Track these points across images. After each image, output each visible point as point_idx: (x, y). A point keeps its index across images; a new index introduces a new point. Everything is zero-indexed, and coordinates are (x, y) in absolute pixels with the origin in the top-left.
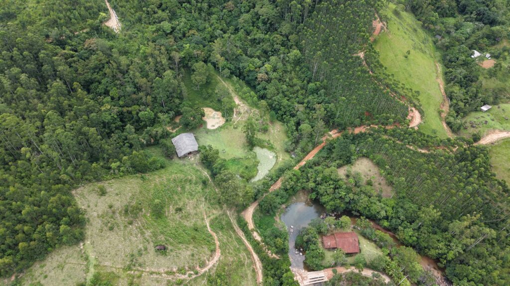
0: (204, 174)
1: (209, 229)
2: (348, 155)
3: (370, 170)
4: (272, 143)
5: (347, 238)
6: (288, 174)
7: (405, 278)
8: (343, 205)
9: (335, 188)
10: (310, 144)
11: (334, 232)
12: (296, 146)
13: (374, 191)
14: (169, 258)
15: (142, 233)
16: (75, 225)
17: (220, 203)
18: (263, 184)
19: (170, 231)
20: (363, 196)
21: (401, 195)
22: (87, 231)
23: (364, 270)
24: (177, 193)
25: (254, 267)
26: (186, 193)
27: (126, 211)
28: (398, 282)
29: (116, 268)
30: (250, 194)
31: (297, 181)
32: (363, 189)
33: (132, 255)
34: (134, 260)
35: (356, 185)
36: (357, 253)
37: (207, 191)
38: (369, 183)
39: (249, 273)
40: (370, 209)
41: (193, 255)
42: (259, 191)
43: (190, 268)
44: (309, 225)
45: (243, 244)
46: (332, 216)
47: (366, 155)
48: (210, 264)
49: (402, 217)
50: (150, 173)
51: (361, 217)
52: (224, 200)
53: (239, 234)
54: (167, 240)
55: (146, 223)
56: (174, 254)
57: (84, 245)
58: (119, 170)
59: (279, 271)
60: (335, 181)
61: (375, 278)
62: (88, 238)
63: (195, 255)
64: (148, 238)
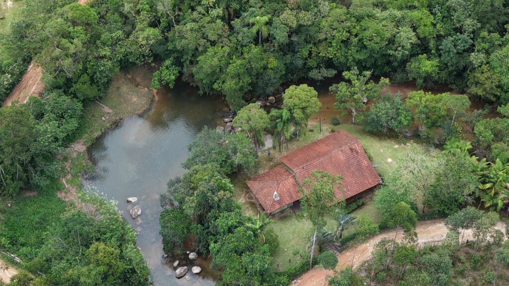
5: (326, 154)
40: (361, 40)
49: (469, 23)
51: (346, 75)
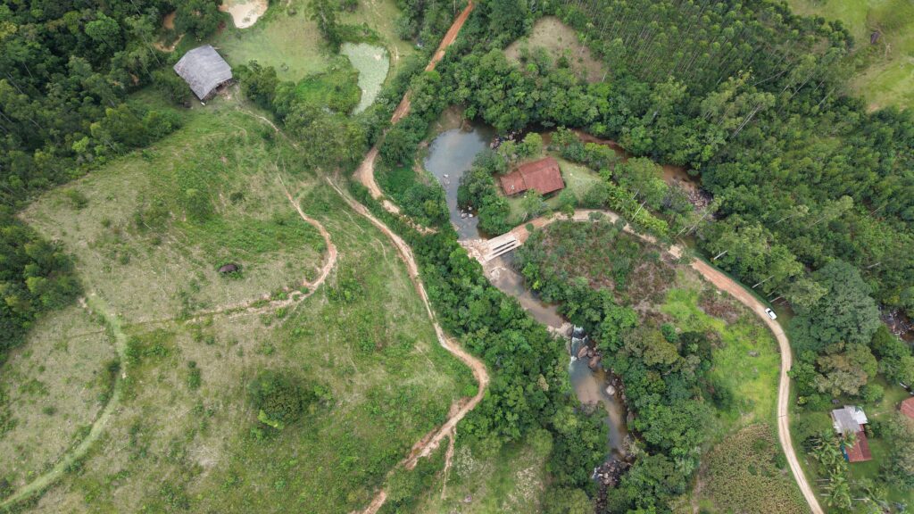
0: (261, 121)
1: (304, 216)
2: (518, 19)
3: (560, 39)
4: (374, 29)
5: (540, 169)
6: (418, 84)
7: (640, 208)
8: (524, 116)
9: (506, 89)
10: (445, 14)
11: (518, 165)
12: (420, 24)
13: (572, 76)
14: (251, 281)
15: (187, 254)
16: (53, 272)
17: (308, 167)
18: (377, 114)
19: (235, 236)
20: (555, 89)
21: (619, 72)
22: (81, 277)
23: (576, 212)
24: (222, 168)
25: (400, 256)
26: (239, 166)
27: (141, 224)
28: (631, 216)
29: (161, 322)
30: (357, 138)
31: (437, 93)
32: (554, 77)
33: (183, 294)
34: (190, 301)
35: (540, 74)
36: (560, 190)
37: (278, 150)
38: (563, 64)
39: (394, 268)
40: (570, 110)
41: (290, 266)
42: (373, 129)
43: (292, 287)
44: (474, 164)
45: (371, 225)
46: (509, 139)
47: (548, 11)
48: (325, 272)
50: (157, 145)
51: (558, 128)
52: (313, 159)
53: (360, 212)
54: (236, 254)
55: (186, 235)
56: (257, 272)
57: (87, 300)
58: (94, 153)
59: (441, 252)
60: (504, 75)
61: (595, 221)
62: (88, 289)
63: (294, 265)
64: (199, 259)
